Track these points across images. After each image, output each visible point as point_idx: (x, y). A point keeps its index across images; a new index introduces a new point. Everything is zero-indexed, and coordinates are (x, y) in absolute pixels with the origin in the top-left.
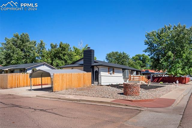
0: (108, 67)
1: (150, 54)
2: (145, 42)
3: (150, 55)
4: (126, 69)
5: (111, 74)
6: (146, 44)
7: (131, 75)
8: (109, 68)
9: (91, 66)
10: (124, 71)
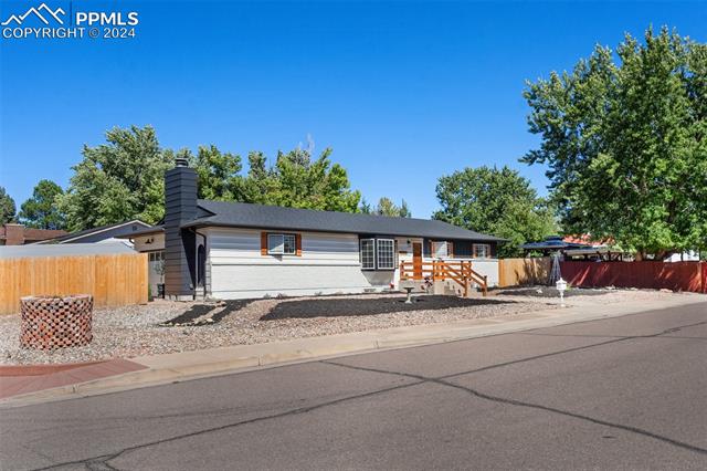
0: (259, 232)
1: (554, 170)
2: (530, 123)
3: (554, 173)
4: (373, 235)
5: (279, 256)
6: (534, 131)
7: (424, 260)
8: (264, 236)
9: (178, 229)
10: (365, 243)
